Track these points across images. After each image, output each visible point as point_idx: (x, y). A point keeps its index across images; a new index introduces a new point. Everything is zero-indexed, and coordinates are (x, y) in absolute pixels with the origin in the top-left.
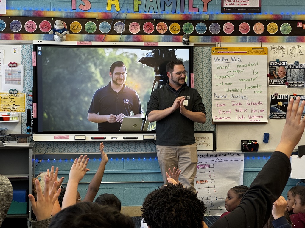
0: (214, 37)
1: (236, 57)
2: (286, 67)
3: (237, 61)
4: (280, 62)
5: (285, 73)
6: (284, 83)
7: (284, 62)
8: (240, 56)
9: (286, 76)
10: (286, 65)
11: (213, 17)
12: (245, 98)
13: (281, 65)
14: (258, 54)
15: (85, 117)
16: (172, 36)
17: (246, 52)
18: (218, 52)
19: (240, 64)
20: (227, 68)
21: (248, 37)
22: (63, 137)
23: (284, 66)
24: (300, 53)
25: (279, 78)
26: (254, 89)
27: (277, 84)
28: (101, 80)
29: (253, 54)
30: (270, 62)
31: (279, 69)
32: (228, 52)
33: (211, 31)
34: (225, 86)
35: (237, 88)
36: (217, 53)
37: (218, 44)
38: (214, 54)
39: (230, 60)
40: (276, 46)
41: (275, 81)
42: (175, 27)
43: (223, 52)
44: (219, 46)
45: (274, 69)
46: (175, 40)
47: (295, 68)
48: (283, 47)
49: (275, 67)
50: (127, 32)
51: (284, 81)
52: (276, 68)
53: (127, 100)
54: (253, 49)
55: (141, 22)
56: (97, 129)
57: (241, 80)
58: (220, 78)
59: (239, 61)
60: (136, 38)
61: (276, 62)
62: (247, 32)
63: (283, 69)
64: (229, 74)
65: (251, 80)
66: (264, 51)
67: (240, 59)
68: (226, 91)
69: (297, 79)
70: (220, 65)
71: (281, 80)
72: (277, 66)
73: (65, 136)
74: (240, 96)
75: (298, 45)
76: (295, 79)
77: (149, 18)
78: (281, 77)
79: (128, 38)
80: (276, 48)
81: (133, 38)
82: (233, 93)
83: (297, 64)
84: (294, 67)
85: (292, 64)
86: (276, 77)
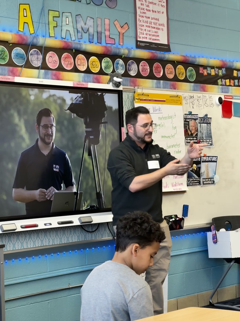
0: (132, 79)
1: (157, 106)
2: (197, 121)
3: (158, 112)
4: (192, 115)
5: (197, 128)
6: (196, 141)
7: (195, 115)
8: (160, 105)
9: (197, 133)
10: (197, 119)
11: (131, 52)
13: (193, 119)
14: (175, 103)
15: (9, 194)
16: (92, 75)
17: (164, 101)
18: (141, 100)
19: (160, 115)
21: (162, 81)
23: (195, 120)
24: (205, 105)
25: (192, 134)
26: (174, 149)
28: (26, 136)
29: (171, 103)
30: (185, 114)
31: (192, 123)
32: (150, 100)
33: (129, 71)
36: (139, 100)
37: (138, 88)
38: (136, 102)
39: (151, 111)
40: (187, 95)
41: (189, 138)
42: (94, 63)
43: (145, 100)
44: (139, 91)
45: (188, 123)
46: (95, 80)
48: (192, 97)
49: (188, 120)
50: (44, 66)
51: (196, 138)
52: (188, 122)
53: (57, 166)
54: (171, 97)
55: (59, 51)
56: (24, 213)
57: (163, 137)
59: (160, 112)
60: (54, 75)
61: (189, 114)
62: (160, 75)
63: (195, 123)
65: (171, 137)
66: (180, 101)
67: (160, 110)
69: (206, 137)
71: (194, 137)
72: (190, 120)
75: (203, 95)
76: (204, 136)
77: (69, 48)
78: (194, 133)
79: (46, 74)
80: (187, 97)
81: (52, 74)
83: (206, 117)
84: (202, 122)
85: (201, 118)
86: (190, 133)
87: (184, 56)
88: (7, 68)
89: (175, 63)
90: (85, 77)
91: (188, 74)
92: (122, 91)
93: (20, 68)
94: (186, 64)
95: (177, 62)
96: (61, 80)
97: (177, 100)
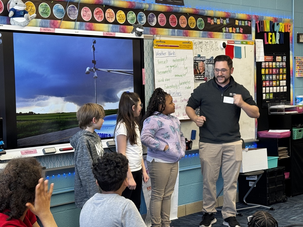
0: (152, 28)
1: (172, 50)
2: (204, 62)
3: (173, 55)
4: (201, 57)
5: (204, 68)
6: (204, 78)
7: (203, 57)
8: (174, 50)
9: (204, 72)
10: (205, 61)
11: (151, 6)
12: (180, 94)
13: (201, 60)
14: (187, 48)
16: (119, 26)
17: (178, 46)
18: (159, 46)
19: (175, 58)
20: (165, 63)
21: (176, 30)
22: (30, 152)
23: (203, 61)
24: (212, 49)
25: (200, 73)
26: (185, 85)
27: (199, 80)
29: (184, 48)
30: (195, 57)
31: (200, 64)
32: (166, 46)
33: (149, 22)
34: (165, 82)
35: (174, 85)
36: (157, 46)
37: (157, 36)
38: (155, 48)
39: (167, 55)
40: (196, 41)
41: (198, 76)
42: (121, 15)
43: (162, 46)
44: (158, 38)
45: (197, 64)
46: (121, 30)
47: (209, 64)
48: (201, 42)
49: (197, 62)
50: (80, 19)
51: (203, 76)
52: (197, 63)
54: (183, 43)
55: (92, 7)
57: (176, 76)
58: (161, 73)
59: (174, 55)
60: (88, 27)
61: (198, 57)
62: (175, 25)
63: (202, 64)
64: (167, 69)
65: (183, 76)
66: (191, 46)
68: (166, 87)
70: (161, 60)
71: (202, 75)
72: (199, 61)
73: (32, 151)
74: (176, 93)
75: (210, 40)
76: (210, 74)
77: (100, 4)
78: (202, 72)
79: (81, 25)
80: (196, 43)
81: (86, 26)
82: (171, 89)
83: (212, 59)
85: (208, 59)
86: (198, 72)
87: (195, 9)
88: (49, 21)
89: (187, 15)
90: (113, 27)
91: (198, 24)
92: (143, 39)
93: (60, 21)
94: (196, 15)
95: (189, 14)
96: (94, 30)
97: (188, 46)
